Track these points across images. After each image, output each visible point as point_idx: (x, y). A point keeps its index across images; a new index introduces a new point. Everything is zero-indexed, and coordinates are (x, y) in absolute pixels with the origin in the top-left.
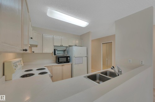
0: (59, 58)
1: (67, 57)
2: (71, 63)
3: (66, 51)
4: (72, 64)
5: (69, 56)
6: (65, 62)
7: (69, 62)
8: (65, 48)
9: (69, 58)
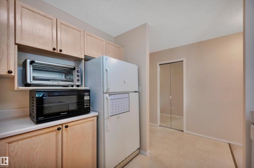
0: (40, 101)
1: (80, 94)
2: (96, 114)
3: (75, 73)
4: (98, 117)
5: (88, 91)
6: (71, 114)
7: (87, 111)
8: (70, 64)
9: (86, 98)
